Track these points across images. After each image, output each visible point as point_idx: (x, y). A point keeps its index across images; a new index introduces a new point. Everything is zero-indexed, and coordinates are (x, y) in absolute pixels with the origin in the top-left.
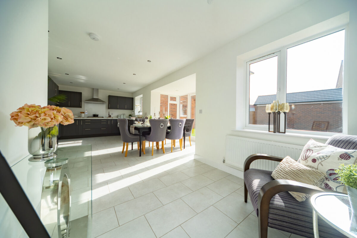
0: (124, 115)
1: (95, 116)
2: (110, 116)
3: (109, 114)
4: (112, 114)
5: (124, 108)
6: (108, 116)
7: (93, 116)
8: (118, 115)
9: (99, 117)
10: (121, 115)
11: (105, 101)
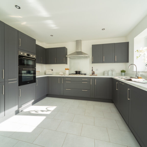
0: (112, 71)
1: (78, 73)
2: (93, 73)
3: (92, 70)
4: (97, 70)
5: (113, 61)
6: (91, 73)
7: (75, 73)
8: (104, 71)
9: (82, 74)
10: (109, 71)
11: (87, 54)
